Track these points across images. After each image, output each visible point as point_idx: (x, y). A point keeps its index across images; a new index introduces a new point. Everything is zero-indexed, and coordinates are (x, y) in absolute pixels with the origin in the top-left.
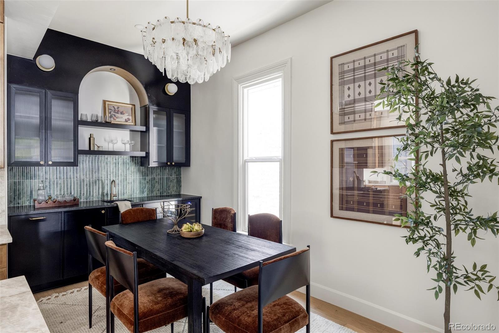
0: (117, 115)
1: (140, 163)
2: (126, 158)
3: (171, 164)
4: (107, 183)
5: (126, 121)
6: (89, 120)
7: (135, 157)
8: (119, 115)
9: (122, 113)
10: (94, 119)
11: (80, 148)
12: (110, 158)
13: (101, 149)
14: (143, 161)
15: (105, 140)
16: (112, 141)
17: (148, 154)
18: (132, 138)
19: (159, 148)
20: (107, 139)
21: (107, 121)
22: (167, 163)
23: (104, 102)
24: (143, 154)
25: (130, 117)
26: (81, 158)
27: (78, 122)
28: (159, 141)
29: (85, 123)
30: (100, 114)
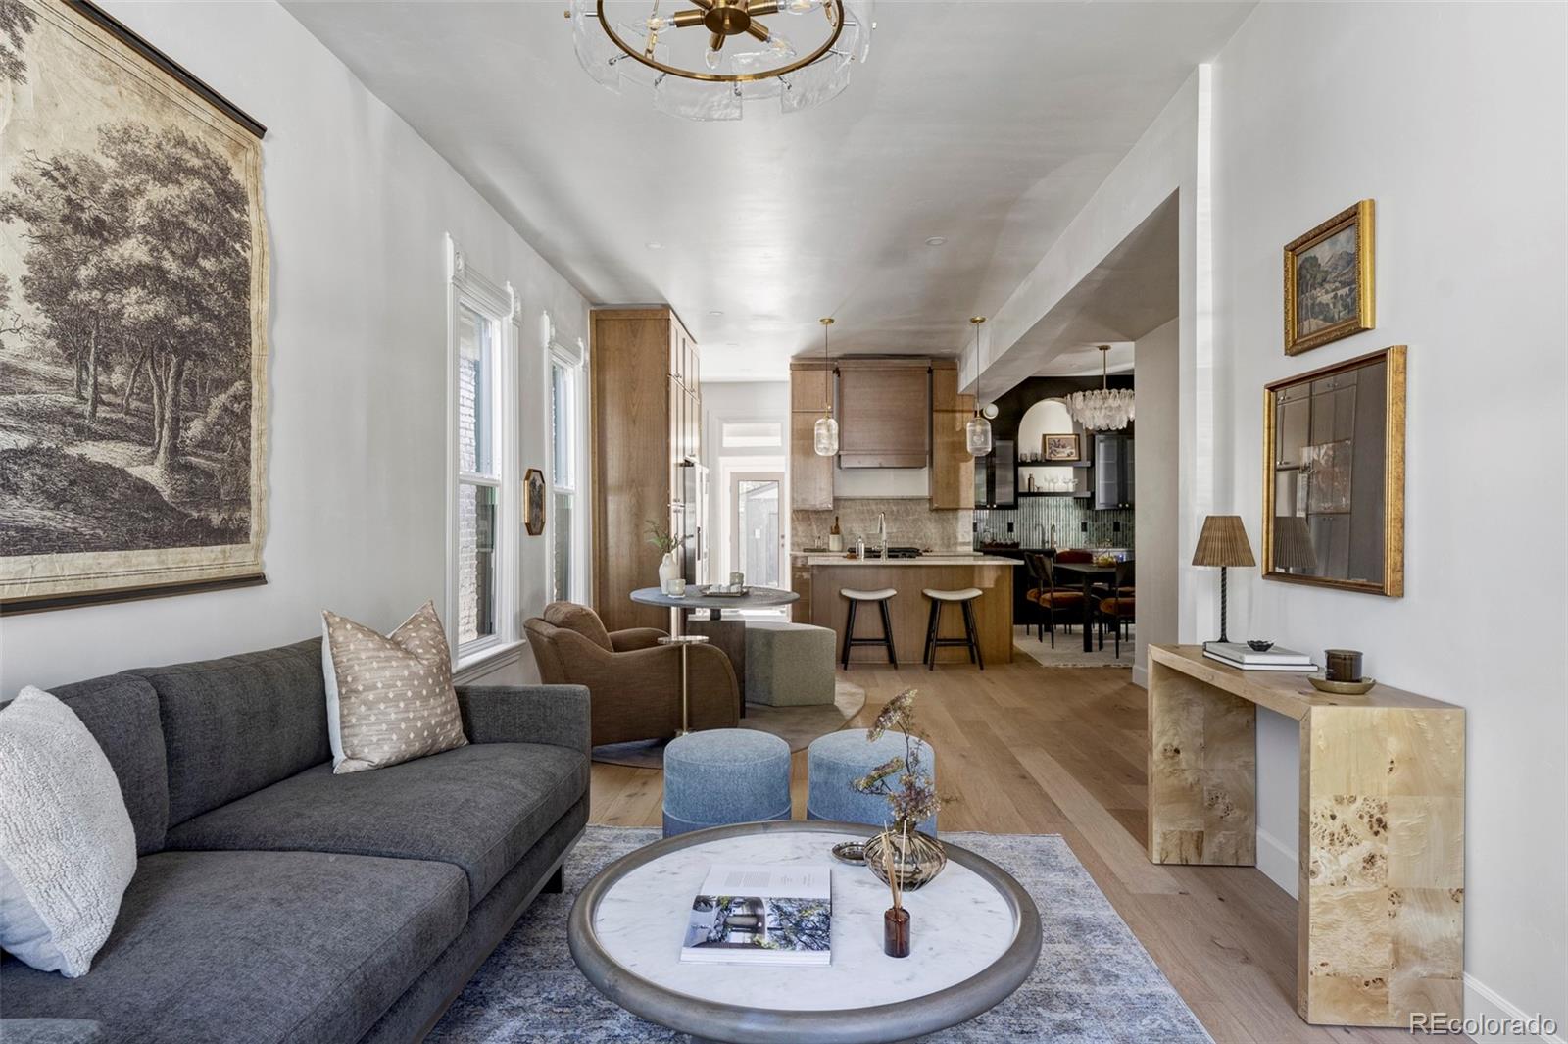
0: (1058, 450)
1: (1085, 506)
2: (1070, 500)
3: (1124, 505)
4: (1048, 528)
5: (1069, 456)
6: (1029, 460)
7: (1080, 498)
8: (1061, 450)
9: (1064, 447)
10: (1034, 458)
11: (1021, 490)
12: (1051, 500)
13: (1041, 491)
14: (1088, 503)
15: (1045, 480)
16: (1052, 481)
17: (1093, 494)
18: (1076, 476)
19: (1108, 487)
20: (1047, 477)
21: (1047, 458)
22: (1118, 506)
23: (1044, 436)
24: (1088, 495)
25: (1074, 451)
26: (1021, 500)
27: (1018, 463)
28: (1108, 477)
29: (1025, 464)
30: (1039, 450)
